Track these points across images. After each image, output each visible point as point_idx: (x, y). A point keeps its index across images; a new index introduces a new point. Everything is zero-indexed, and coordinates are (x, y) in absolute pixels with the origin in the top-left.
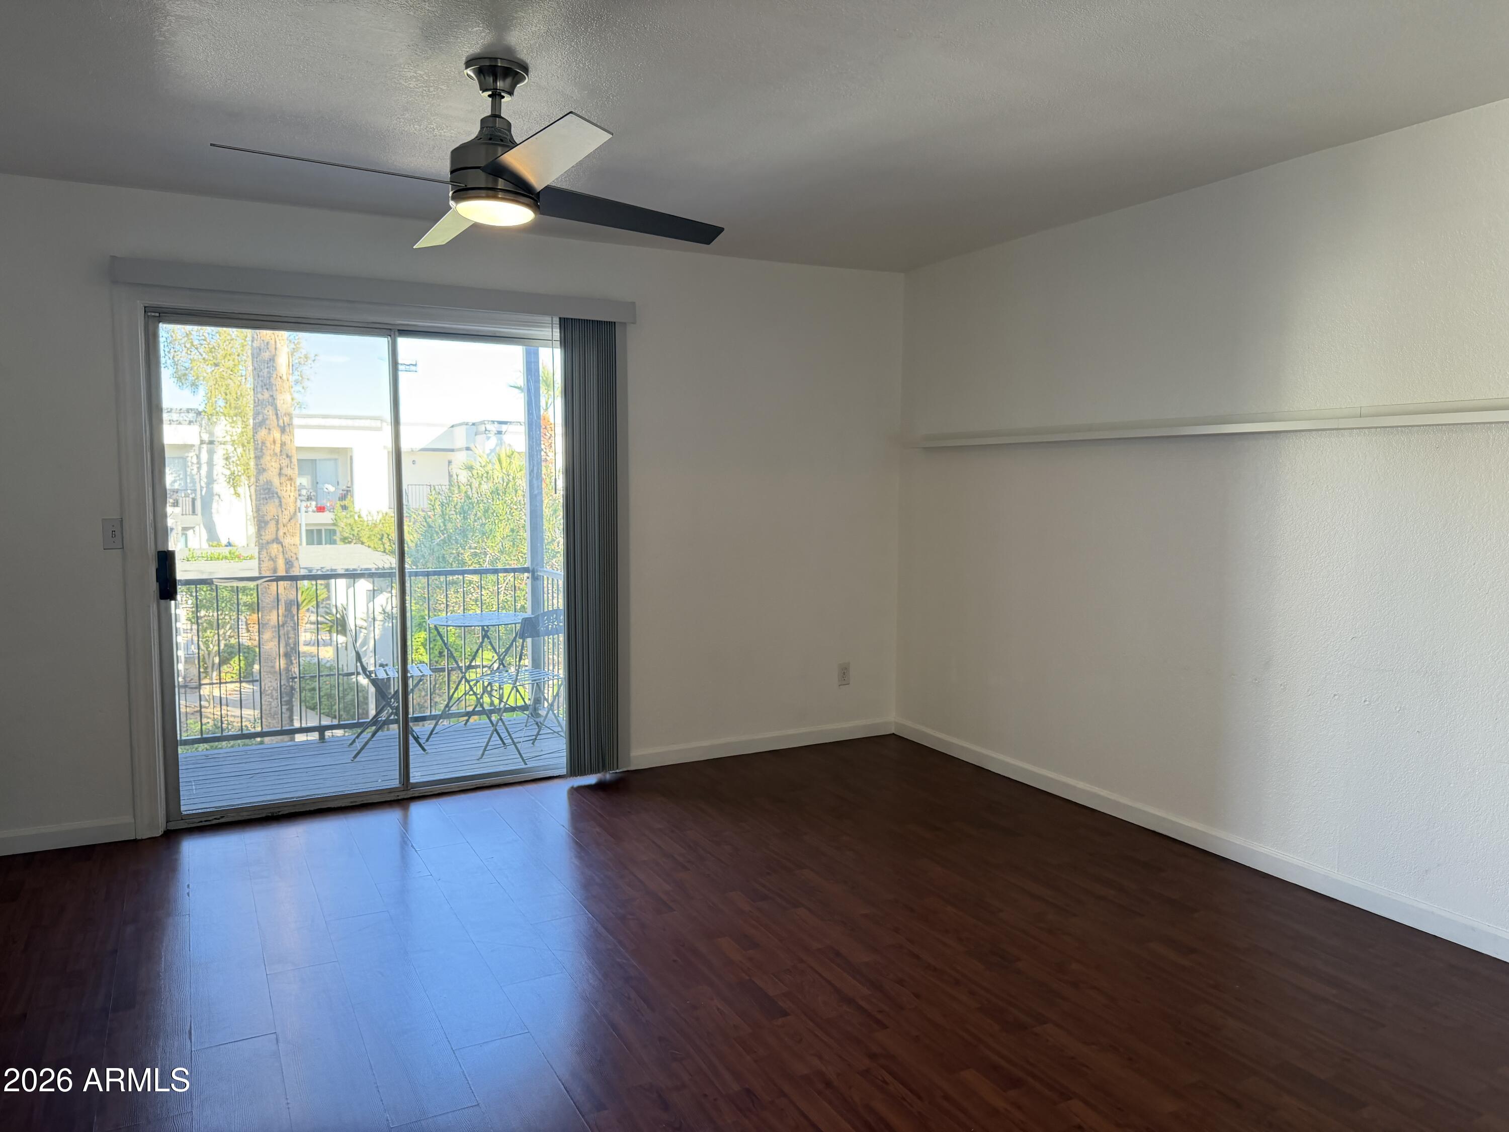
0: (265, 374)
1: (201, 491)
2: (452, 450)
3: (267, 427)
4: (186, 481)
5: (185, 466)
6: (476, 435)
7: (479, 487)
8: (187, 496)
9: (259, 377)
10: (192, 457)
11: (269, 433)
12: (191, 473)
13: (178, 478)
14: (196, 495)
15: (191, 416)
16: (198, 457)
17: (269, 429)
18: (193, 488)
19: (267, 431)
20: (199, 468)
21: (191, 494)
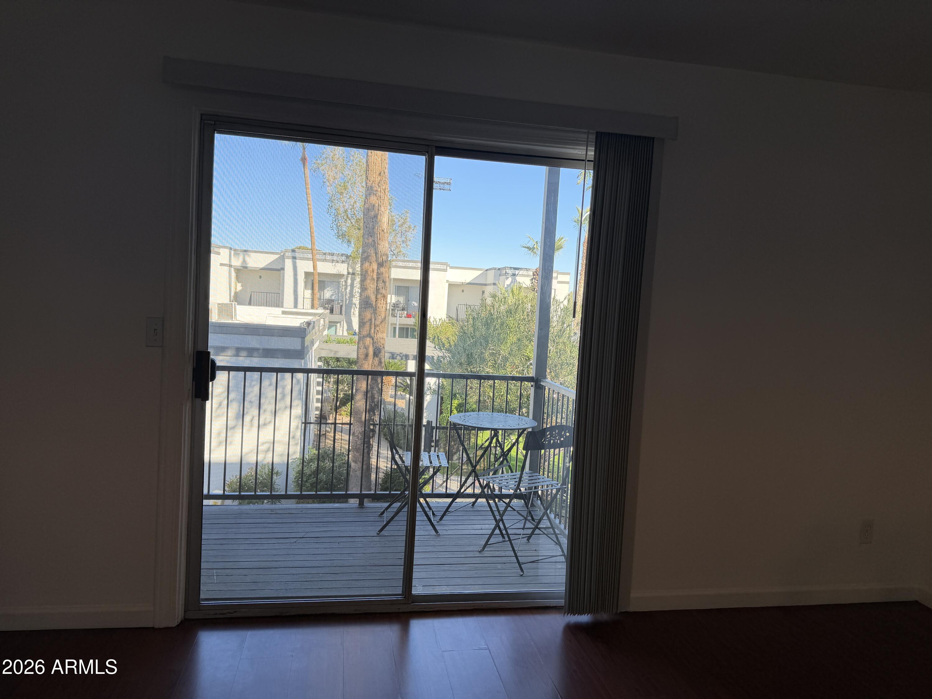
0: (371, 226)
1: (346, 301)
2: (486, 285)
3: (369, 261)
4: (339, 296)
5: (338, 287)
6: (500, 276)
7: (499, 308)
8: (339, 304)
9: (367, 228)
10: (343, 282)
11: (371, 265)
12: (341, 291)
13: (334, 293)
14: (343, 304)
15: (344, 258)
16: (346, 282)
17: (371, 263)
18: (342, 299)
19: (369, 263)
20: (346, 289)
21: (341, 303)
